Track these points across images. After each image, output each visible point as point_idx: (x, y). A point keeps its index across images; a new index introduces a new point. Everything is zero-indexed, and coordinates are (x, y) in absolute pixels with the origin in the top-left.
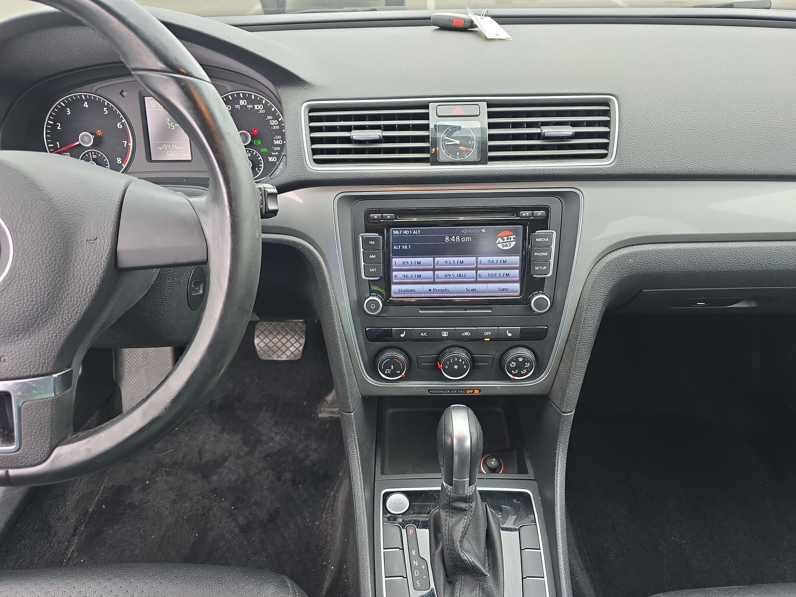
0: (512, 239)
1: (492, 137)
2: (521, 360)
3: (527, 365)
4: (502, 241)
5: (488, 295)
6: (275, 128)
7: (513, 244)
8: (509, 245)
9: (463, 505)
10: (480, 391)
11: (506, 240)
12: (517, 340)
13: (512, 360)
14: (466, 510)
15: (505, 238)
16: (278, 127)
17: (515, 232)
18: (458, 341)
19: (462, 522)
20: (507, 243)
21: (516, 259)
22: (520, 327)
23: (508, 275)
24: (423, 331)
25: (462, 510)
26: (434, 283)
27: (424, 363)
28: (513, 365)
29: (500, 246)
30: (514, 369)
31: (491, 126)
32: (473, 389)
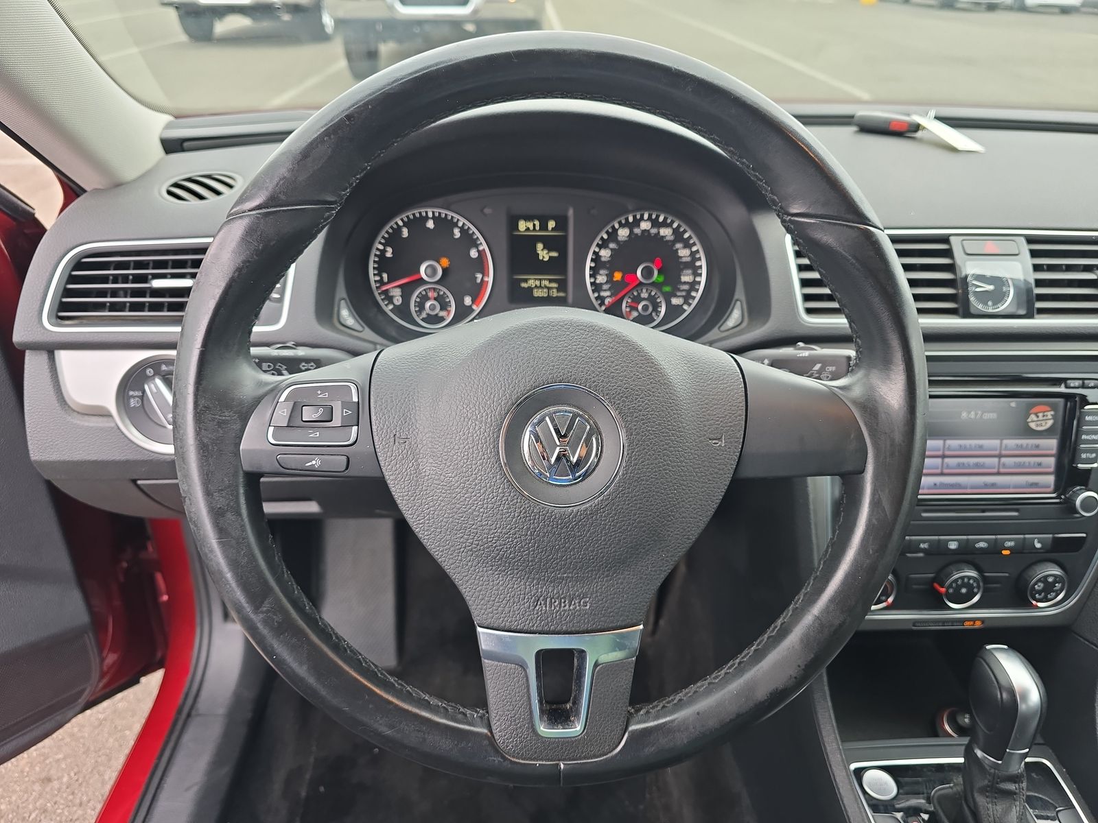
0: (1050, 417)
1: (1039, 283)
2: (1050, 580)
3: (1058, 586)
4: (1035, 419)
5: (1012, 490)
6: (684, 260)
7: (1050, 423)
8: (1044, 424)
9: (1012, 787)
10: (983, 622)
11: (1041, 418)
12: (1047, 552)
13: (1039, 580)
14: (1015, 794)
15: (1040, 415)
16: (689, 259)
17: (1054, 407)
18: (967, 556)
19: (1014, 810)
20: (1042, 422)
21: (1052, 444)
22: (1051, 536)
23: (1040, 464)
24: (924, 542)
25: (1009, 794)
26: (942, 474)
27: (915, 584)
28: (1039, 586)
29: (1033, 425)
30: (1039, 592)
31: (1037, 268)
32: (974, 620)
